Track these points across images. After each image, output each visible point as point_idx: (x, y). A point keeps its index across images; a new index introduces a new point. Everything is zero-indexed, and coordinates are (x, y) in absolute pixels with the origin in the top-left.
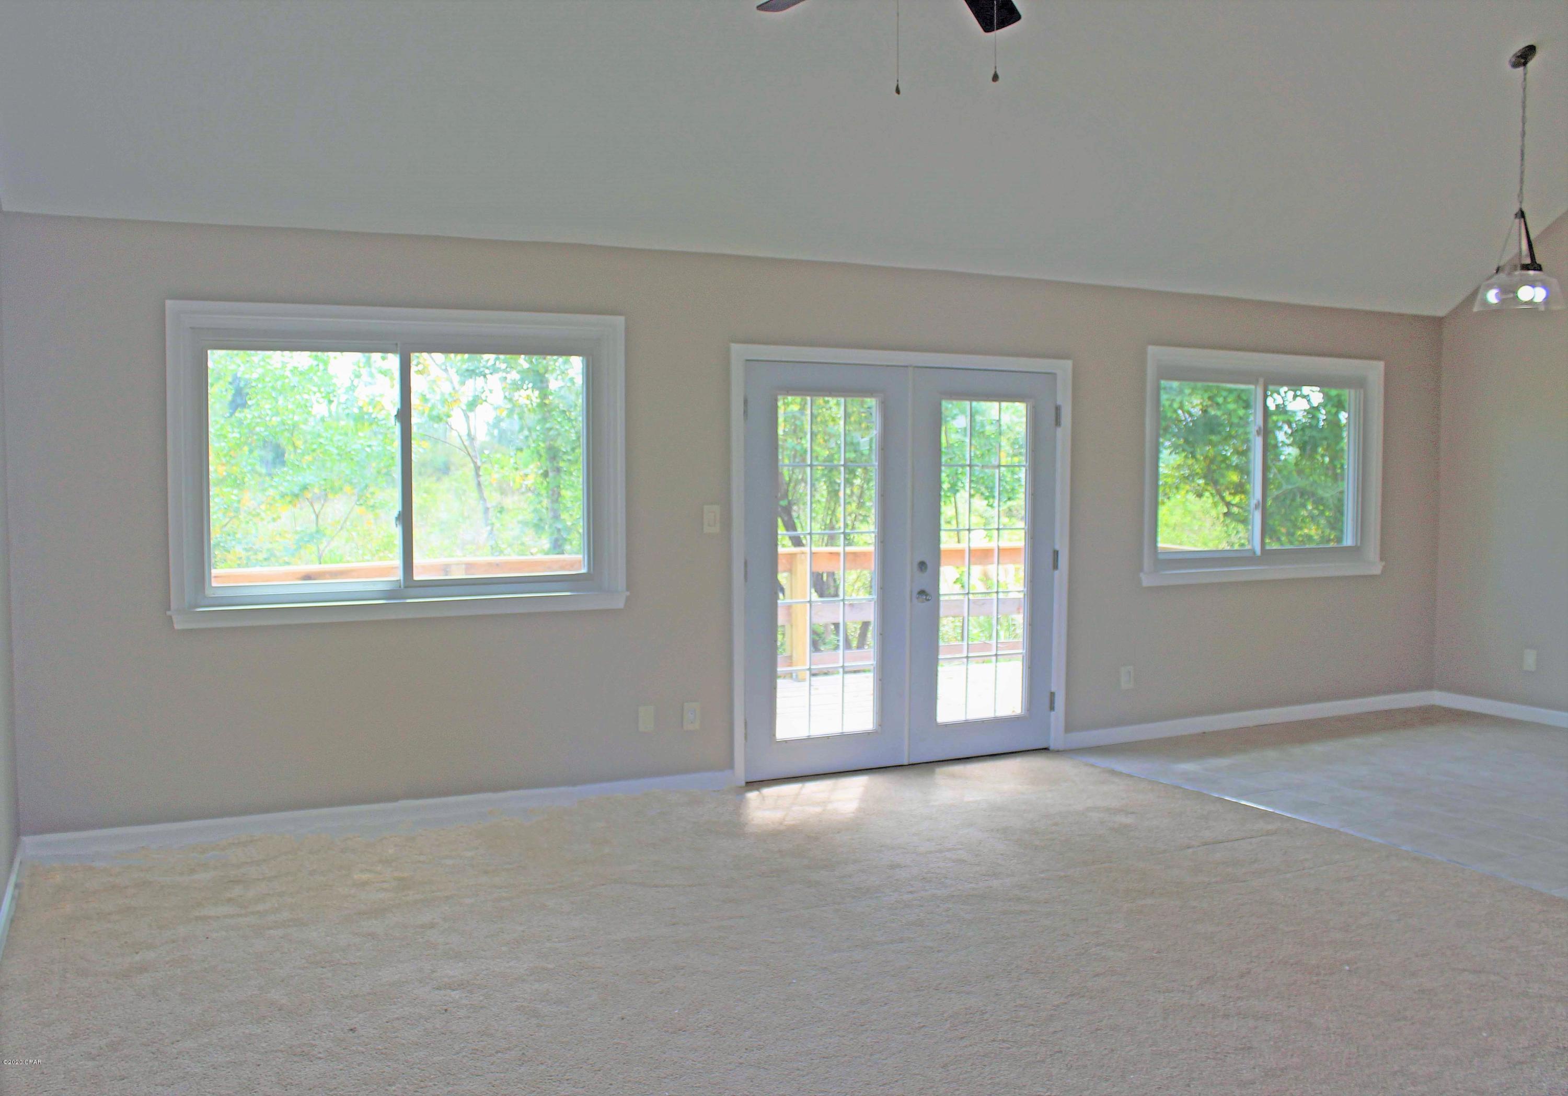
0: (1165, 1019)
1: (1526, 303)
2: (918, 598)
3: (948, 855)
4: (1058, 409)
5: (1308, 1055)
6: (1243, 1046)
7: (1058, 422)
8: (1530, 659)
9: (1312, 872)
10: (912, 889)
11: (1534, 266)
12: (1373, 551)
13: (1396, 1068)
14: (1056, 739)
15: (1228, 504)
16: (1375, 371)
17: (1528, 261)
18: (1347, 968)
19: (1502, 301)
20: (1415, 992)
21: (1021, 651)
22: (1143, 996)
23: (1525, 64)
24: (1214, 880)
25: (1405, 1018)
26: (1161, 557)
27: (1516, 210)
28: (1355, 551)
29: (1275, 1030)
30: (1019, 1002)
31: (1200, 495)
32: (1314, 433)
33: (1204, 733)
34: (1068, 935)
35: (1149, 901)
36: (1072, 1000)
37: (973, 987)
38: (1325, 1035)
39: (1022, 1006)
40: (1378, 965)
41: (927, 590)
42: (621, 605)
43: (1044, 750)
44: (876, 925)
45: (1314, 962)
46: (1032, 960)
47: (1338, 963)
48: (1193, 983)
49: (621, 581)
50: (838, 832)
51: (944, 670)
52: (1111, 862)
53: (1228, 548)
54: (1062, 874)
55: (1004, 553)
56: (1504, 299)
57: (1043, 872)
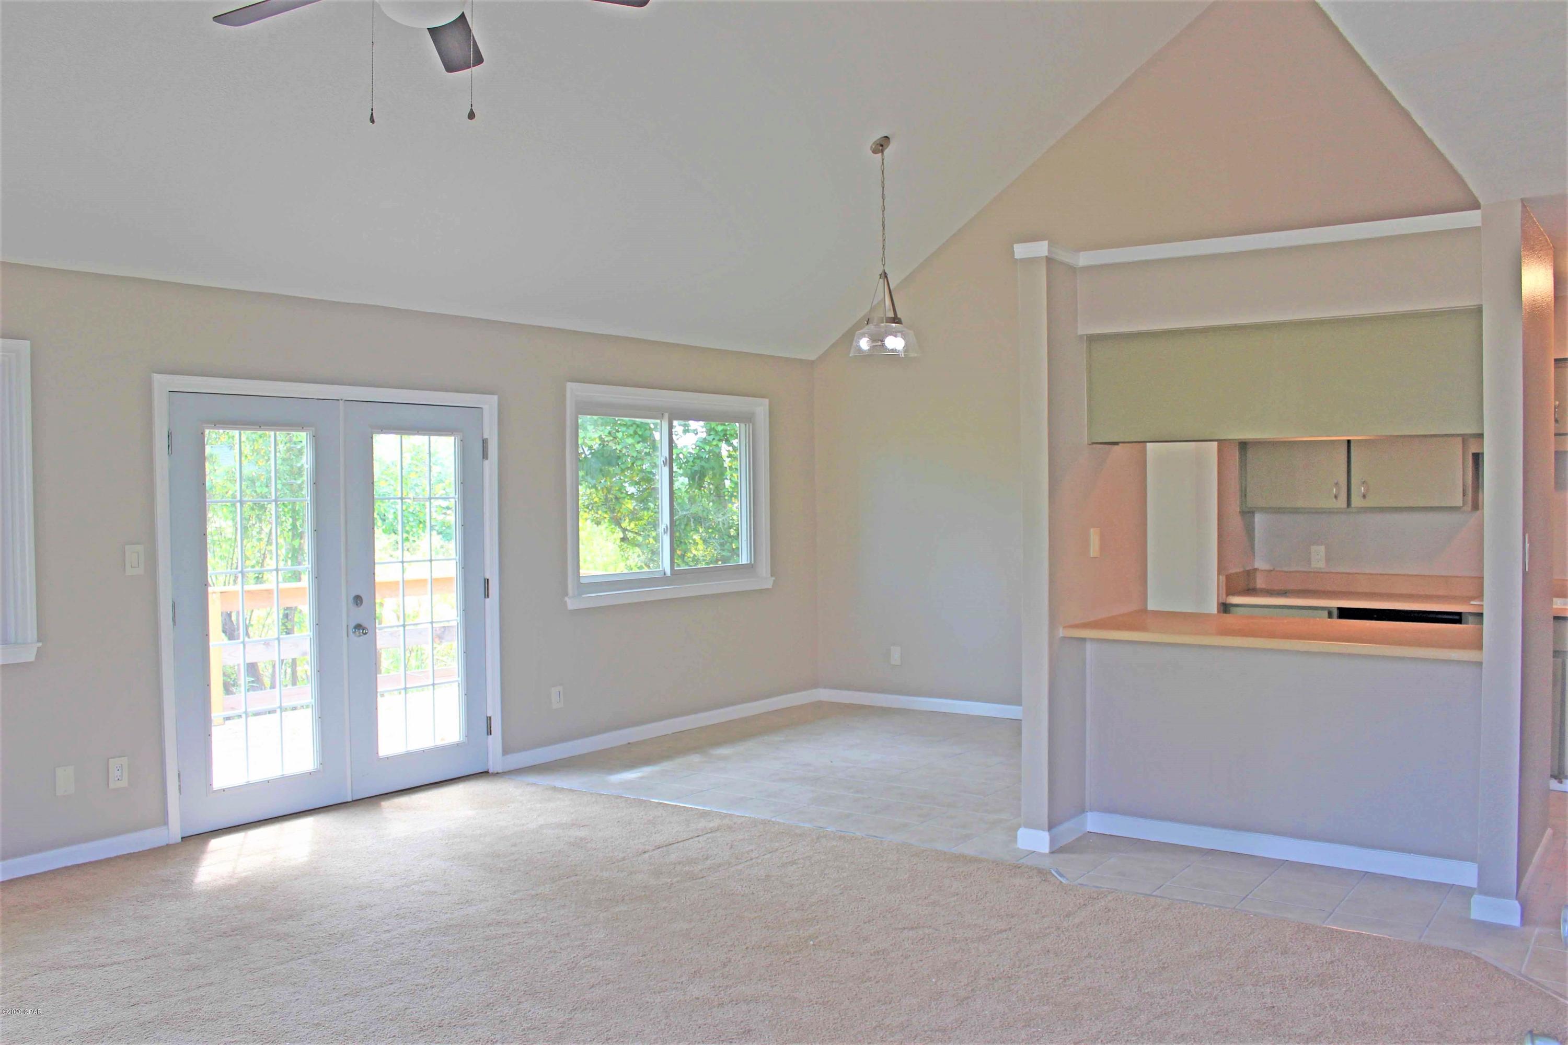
0: (667, 1017)
1: (893, 350)
2: (354, 632)
3: (416, 888)
4: (485, 442)
5: (800, 1027)
6: (744, 1030)
7: (485, 456)
8: (896, 655)
9: (759, 861)
10: (387, 928)
11: (896, 320)
12: (764, 568)
13: (874, 1024)
14: (495, 762)
15: (624, 530)
16: (761, 408)
17: (891, 315)
18: (811, 943)
19: (873, 348)
20: (871, 955)
21: (457, 678)
22: (641, 999)
23: (882, 151)
24: (675, 880)
25: (869, 979)
26: (582, 581)
27: (881, 271)
28: (749, 569)
29: (766, 1010)
30: (525, 1025)
31: (598, 523)
32: (703, 463)
33: (629, 743)
34: (555, 952)
35: (623, 908)
36: (575, 1014)
37: (475, 1018)
38: (809, 1006)
39: (529, 1029)
40: (836, 936)
41: (365, 624)
42: (31, 657)
43: (484, 774)
44: (360, 970)
45: (782, 943)
46: (527, 981)
47: (803, 940)
48: (683, 979)
49: (32, 633)
50: (296, 879)
51: (383, 704)
52: (576, 875)
53: (626, 571)
54: (533, 893)
55: (437, 583)
56: (874, 346)
57: (515, 893)
